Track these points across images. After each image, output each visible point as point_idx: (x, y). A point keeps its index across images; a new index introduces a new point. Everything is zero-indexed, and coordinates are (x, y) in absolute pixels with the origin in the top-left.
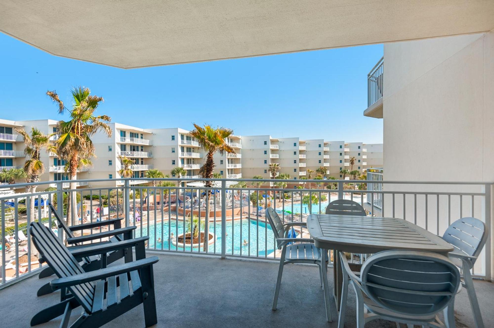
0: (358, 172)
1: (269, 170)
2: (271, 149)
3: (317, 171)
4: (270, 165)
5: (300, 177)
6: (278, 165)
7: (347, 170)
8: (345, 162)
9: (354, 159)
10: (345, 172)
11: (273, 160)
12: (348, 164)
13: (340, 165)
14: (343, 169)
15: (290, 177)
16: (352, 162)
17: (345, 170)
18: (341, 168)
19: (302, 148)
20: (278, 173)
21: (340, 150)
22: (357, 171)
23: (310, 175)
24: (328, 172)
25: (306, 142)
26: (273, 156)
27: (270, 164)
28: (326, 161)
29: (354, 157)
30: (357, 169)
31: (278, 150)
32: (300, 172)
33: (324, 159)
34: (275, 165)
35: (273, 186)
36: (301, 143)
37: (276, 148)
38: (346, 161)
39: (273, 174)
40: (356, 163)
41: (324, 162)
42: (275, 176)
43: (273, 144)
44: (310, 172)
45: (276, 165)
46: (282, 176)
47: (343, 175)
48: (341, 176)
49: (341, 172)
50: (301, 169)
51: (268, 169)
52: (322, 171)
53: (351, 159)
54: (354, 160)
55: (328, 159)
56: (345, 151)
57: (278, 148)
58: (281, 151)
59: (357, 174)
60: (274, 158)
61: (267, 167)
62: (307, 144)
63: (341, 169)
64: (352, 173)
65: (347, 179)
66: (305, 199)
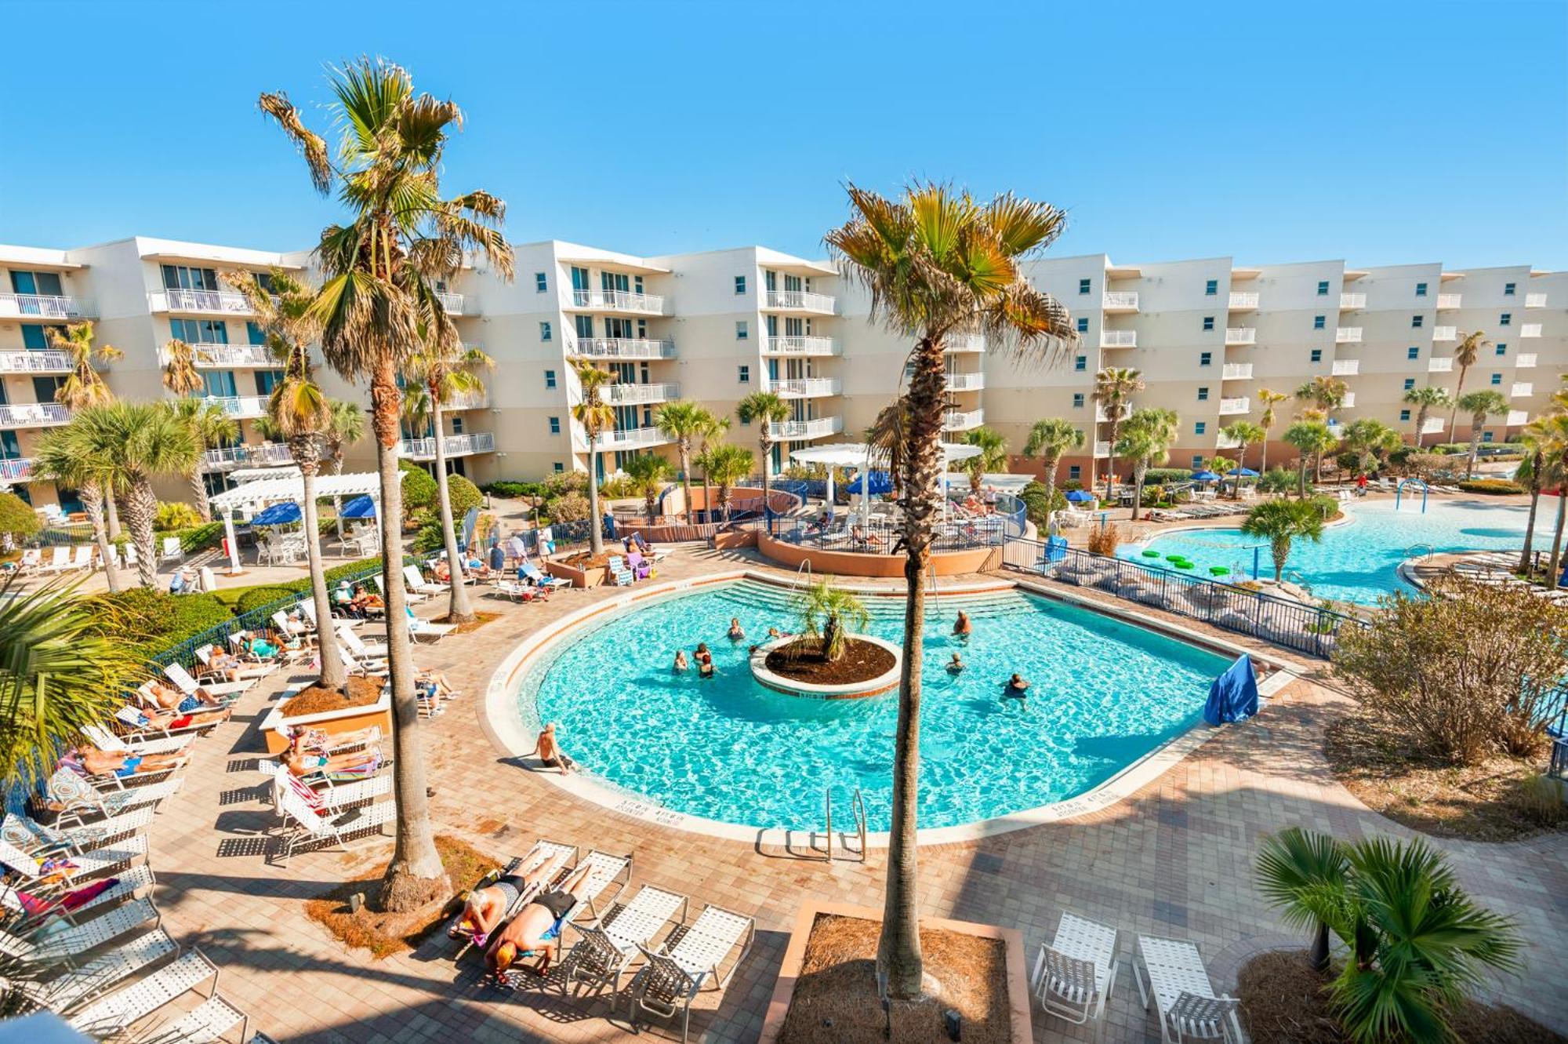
0: (1500, 397)
1: (1095, 396)
2: (1105, 311)
3: (1299, 394)
4: (1102, 377)
5: (1224, 421)
6: (1133, 376)
7: (1439, 391)
8: (1434, 355)
9: (1478, 342)
10: (1428, 399)
11: (1110, 354)
12: (1445, 365)
13: (1410, 368)
14: (1418, 387)
15: (1179, 422)
16: (1466, 355)
17: (1431, 392)
18: (1409, 383)
19: (1240, 301)
20: (1130, 405)
21: (1419, 305)
22: (1491, 394)
23: (1269, 412)
24: (1349, 401)
25: (1260, 277)
26: (1109, 341)
27: (1101, 371)
28: (1343, 351)
29: (1478, 334)
30: (1486, 386)
31: (1134, 313)
32: (1222, 401)
33: (1339, 345)
34: (1121, 375)
35: (1106, 455)
36: (1239, 282)
37: (1126, 307)
38: (1438, 349)
39: (1111, 413)
40: (1486, 360)
41: (1336, 359)
42: (1119, 420)
43: (1115, 290)
44: (1271, 401)
45: (1127, 374)
46: (1148, 419)
47: (1415, 410)
48: (1406, 415)
49: (1411, 398)
50: (1230, 389)
51: (1092, 391)
52: (1324, 395)
53: (1462, 343)
54: (1478, 345)
55: (1353, 345)
56: (1440, 306)
57: (1135, 306)
58: (1147, 315)
59: (1494, 406)
60: (1118, 345)
61: (1086, 382)
62: (1262, 281)
63: (1407, 387)
64: (1467, 403)
65: (1433, 426)
66: (1263, 516)
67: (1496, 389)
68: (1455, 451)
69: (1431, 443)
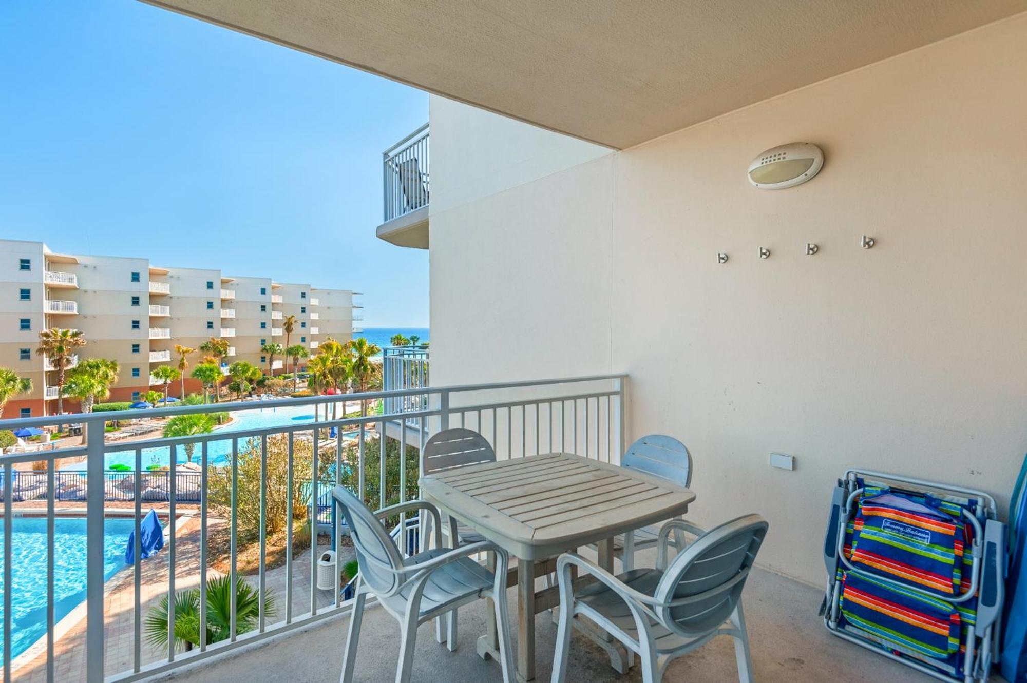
0: (303, 349)
1: (41, 351)
2: (46, 285)
3: (202, 348)
4: (47, 335)
5: (153, 366)
6: (75, 335)
7: (278, 346)
8: (273, 327)
9: (293, 320)
10: (272, 350)
11: (54, 319)
12: (279, 332)
13: (263, 333)
14: (268, 344)
15: (118, 368)
16: (288, 328)
17: (273, 346)
18: (263, 341)
19: (157, 288)
20: (76, 357)
21: (263, 299)
22: (299, 346)
23: (183, 359)
24: (232, 352)
25: (169, 274)
26: (53, 308)
27: (45, 330)
28: (225, 322)
29: (292, 316)
30: (298, 343)
31: (75, 289)
32: (151, 353)
33: (222, 319)
34: (65, 334)
35: (56, 397)
36: (154, 275)
37: (67, 284)
38: (275, 324)
39: (58, 363)
40: (297, 329)
41: (222, 327)
42: (65, 369)
43: (55, 270)
44: (184, 352)
45: (70, 333)
46: (90, 367)
47: (268, 356)
48: (263, 359)
49: (264, 350)
50: (155, 345)
51: (38, 347)
52: (216, 349)
53: (285, 321)
54: (293, 322)
55: (231, 319)
56: (273, 301)
57: (75, 284)
58: (86, 291)
59: (301, 352)
60: (60, 312)
61: (32, 339)
62: (171, 277)
63: (262, 344)
64: (290, 352)
65: (277, 365)
66: (177, 425)
67: (302, 344)
68: (289, 377)
69: (277, 373)
